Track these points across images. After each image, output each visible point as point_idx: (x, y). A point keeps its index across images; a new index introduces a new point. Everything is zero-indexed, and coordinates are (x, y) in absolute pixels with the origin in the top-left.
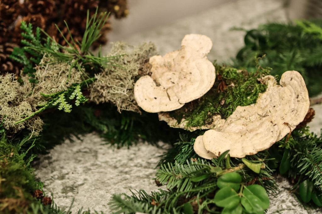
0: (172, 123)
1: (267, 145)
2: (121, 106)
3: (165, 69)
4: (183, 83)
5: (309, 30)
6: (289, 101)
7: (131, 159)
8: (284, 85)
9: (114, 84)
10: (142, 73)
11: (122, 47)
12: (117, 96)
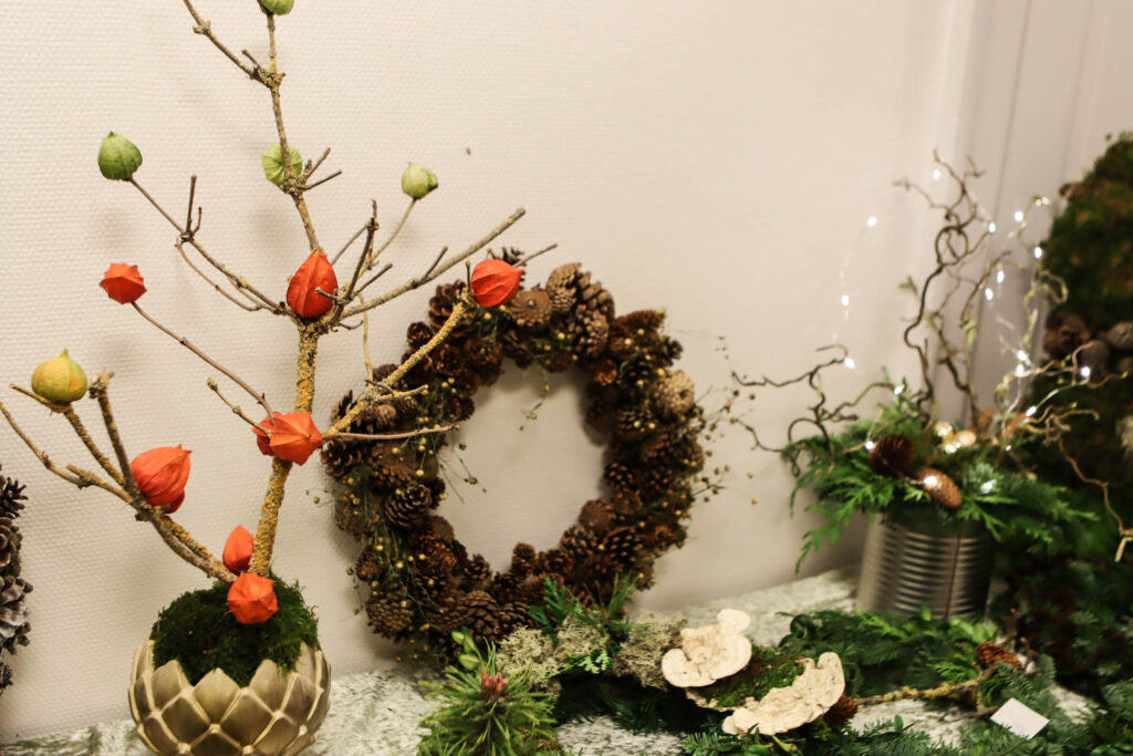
0: (701, 702)
1: (797, 723)
2: (645, 681)
3: (697, 643)
4: (715, 659)
5: (870, 623)
6: (825, 683)
7: (649, 747)
8: (821, 668)
9: (642, 654)
10: (672, 645)
11: (652, 616)
12: (643, 668)
